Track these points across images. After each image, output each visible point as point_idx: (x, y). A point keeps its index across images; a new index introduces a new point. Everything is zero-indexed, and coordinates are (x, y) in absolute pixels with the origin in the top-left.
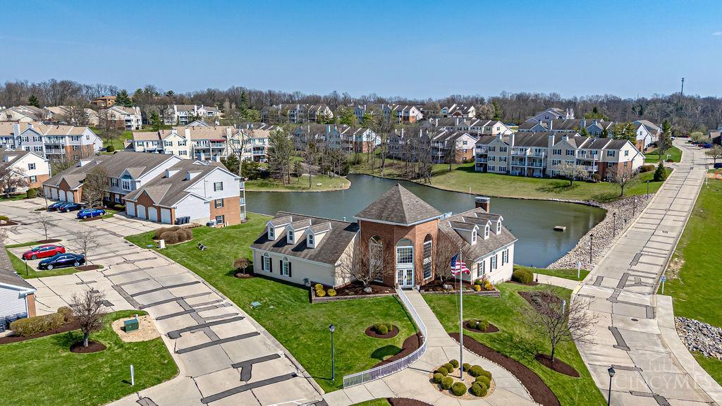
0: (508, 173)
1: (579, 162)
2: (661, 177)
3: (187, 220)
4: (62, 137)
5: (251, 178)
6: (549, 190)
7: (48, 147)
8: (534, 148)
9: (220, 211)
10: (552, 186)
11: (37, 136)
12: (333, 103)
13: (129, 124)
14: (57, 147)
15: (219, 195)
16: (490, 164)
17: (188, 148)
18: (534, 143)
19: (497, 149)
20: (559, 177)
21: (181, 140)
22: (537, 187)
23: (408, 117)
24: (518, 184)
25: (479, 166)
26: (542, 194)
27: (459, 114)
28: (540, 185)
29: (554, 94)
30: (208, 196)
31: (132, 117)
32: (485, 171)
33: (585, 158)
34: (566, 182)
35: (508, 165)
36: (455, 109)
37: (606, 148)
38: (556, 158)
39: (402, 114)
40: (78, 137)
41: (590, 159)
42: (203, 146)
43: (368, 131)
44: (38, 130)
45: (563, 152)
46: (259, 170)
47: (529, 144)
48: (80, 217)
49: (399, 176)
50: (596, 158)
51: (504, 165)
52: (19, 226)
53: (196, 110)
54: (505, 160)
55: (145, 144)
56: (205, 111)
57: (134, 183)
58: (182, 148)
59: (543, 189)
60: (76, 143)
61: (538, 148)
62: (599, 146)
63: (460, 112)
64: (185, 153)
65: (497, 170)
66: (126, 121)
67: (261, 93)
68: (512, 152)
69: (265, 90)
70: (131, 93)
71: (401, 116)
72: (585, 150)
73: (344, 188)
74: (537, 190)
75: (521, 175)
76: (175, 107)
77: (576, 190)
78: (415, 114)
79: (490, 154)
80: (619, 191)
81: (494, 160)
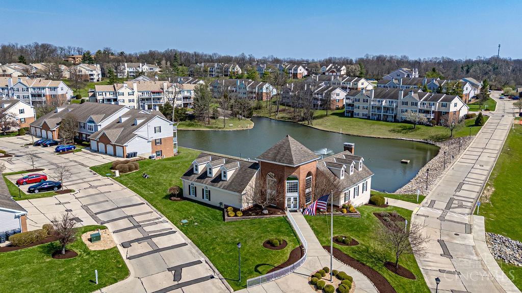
0: (369, 118)
1: (421, 111)
2: (480, 123)
3: (135, 154)
4: (44, 88)
5: (181, 120)
6: (399, 132)
7: (33, 95)
8: (388, 100)
9: (159, 148)
10: (400, 129)
11: (25, 88)
12: (241, 62)
13: (92, 77)
14: (39, 96)
15: (158, 136)
16: (356, 111)
17: (135, 97)
18: (389, 96)
19: (361, 100)
20: (406, 122)
21: (130, 91)
22: (390, 129)
23: (296, 74)
24: (376, 126)
25: (348, 112)
26: (393, 134)
27: (334, 72)
28: (392, 128)
29: (405, 56)
30: (150, 136)
31: (94, 72)
32: (352, 116)
33: (425, 108)
34: (411, 125)
35: (369, 112)
36: (331, 68)
37: (441, 101)
38: (404, 107)
39: (292, 71)
40: (55, 88)
41: (428, 109)
42: (146, 96)
43: (267, 85)
44: (25, 83)
45: (410, 103)
46: (187, 114)
47: (384, 97)
48: (57, 151)
49: (289, 119)
50: (433, 109)
51: (366, 112)
52: (14, 158)
53: (141, 67)
54: (367, 109)
55: (104, 94)
56: (147, 68)
57: (96, 127)
58: (131, 97)
59: (394, 130)
60: (53, 93)
61: (391, 100)
62: (436, 99)
63: (335, 70)
64: (133, 101)
65: (361, 116)
66: (90, 75)
67: (189, 54)
68: (372, 103)
69: (191, 52)
70: (93, 52)
71: (291, 73)
72: (425, 102)
73: (249, 128)
74: (390, 131)
75: (378, 120)
76: (126, 64)
77: (418, 131)
78: (302, 71)
79: (356, 104)
80: (449, 133)
81: (359, 108)
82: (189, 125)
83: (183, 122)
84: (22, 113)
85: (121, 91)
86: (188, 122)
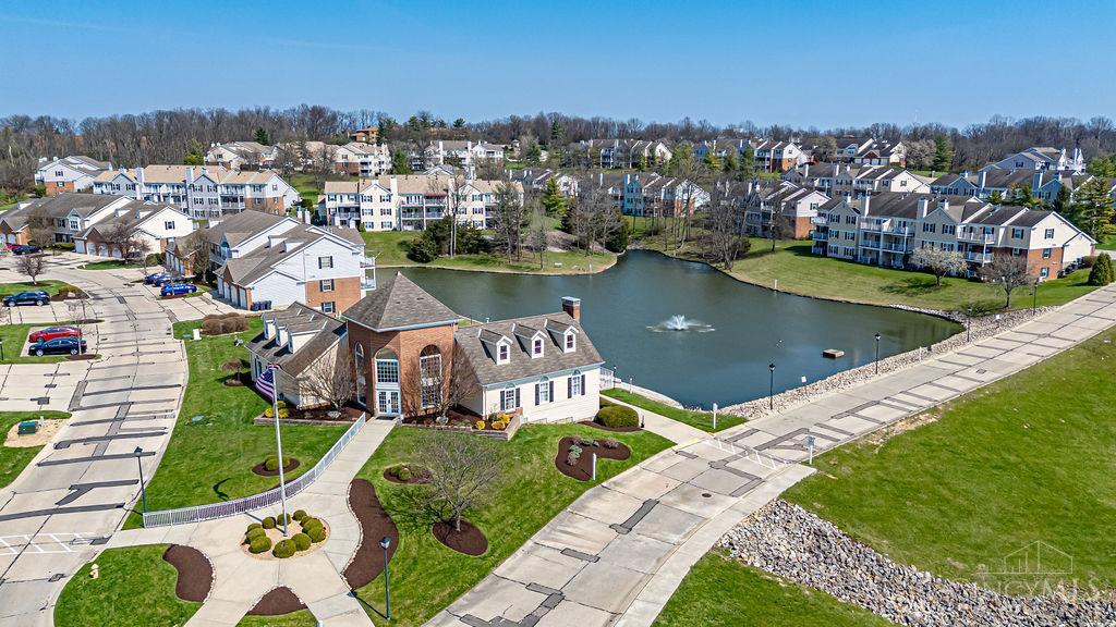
0: (854, 261)
1: (962, 246)
2: (1097, 278)
3: (267, 305)
4: (242, 186)
5: (470, 251)
6: (900, 291)
7: (225, 199)
8: (897, 220)
9: (328, 296)
10: (906, 285)
11: (211, 185)
12: (683, 135)
13: (365, 168)
14: (235, 200)
15: (327, 274)
16: (832, 242)
17: (393, 206)
18: (898, 212)
19: (843, 219)
20: (928, 270)
21: (385, 194)
22: (884, 285)
23: (780, 160)
24: (859, 277)
25: (817, 248)
26: (885, 296)
27: (874, 156)
28: (889, 282)
30: (309, 274)
31: (370, 159)
32: (825, 255)
33: (972, 239)
34: (934, 277)
35: (857, 245)
36: (870, 147)
37: (1011, 224)
38: (928, 237)
39: (771, 155)
40: (261, 186)
41: (978, 241)
42: (414, 203)
43: (684, 184)
44: (213, 177)
45: (939, 228)
46: (483, 240)
47: (889, 214)
49: (700, 256)
50: (988, 241)
51: (851, 245)
53: (469, 148)
54: (853, 238)
55: (338, 197)
56: (482, 150)
58: (386, 206)
59: (891, 288)
60: (258, 195)
61: (903, 220)
62: (999, 219)
63: (877, 152)
64: (390, 212)
65: (841, 254)
66: (362, 163)
67: (581, 121)
68: (864, 226)
69: (588, 117)
70: (401, 120)
71: (769, 159)
72: (975, 226)
73: (591, 272)
74: (882, 289)
75: (874, 263)
76: (441, 143)
77: (942, 292)
78: (793, 154)
79: (833, 227)
80: (1003, 298)
81: (837, 236)
82: (483, 262)
83: (473, 256)
84: (170, 228)
85: (366, 193)
86: (482, 255)
